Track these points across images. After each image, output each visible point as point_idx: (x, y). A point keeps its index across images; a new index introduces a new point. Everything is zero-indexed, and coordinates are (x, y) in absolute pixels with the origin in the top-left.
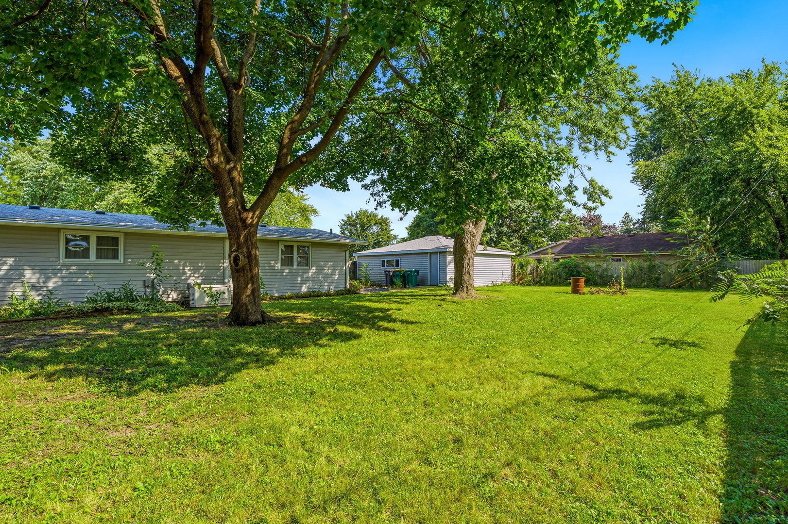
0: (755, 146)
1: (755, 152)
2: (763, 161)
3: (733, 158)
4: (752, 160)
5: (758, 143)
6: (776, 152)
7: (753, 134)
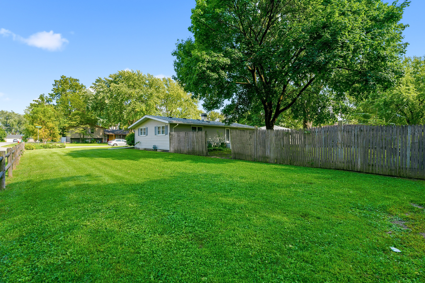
0: (401, 92)
1: (401, 94)
2: (404, 98)
3: (392, 97)
4: (399, 97)
5: (402, 91)
6: (409, 95)
7: (400, 88)
